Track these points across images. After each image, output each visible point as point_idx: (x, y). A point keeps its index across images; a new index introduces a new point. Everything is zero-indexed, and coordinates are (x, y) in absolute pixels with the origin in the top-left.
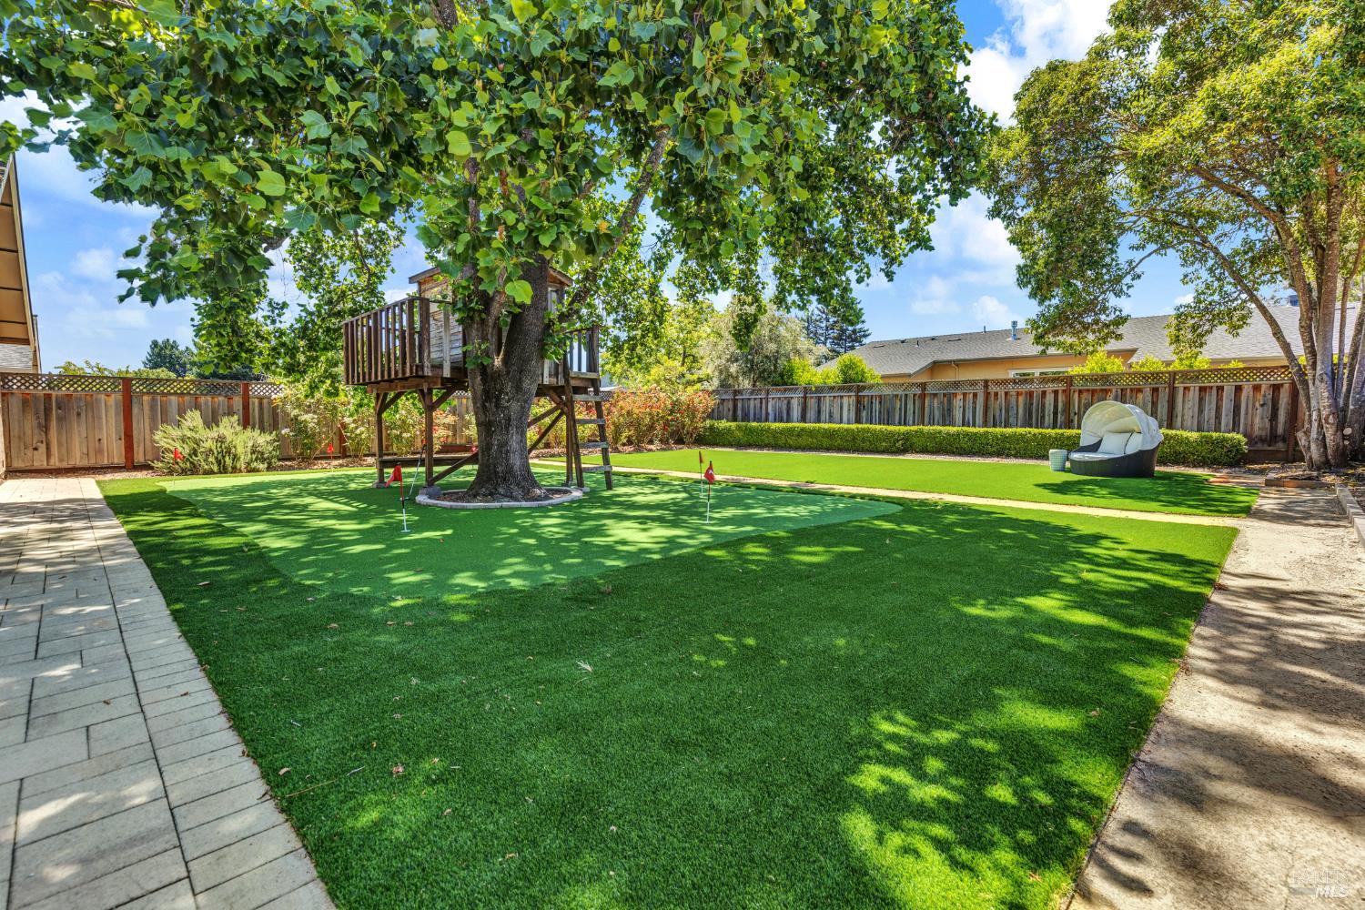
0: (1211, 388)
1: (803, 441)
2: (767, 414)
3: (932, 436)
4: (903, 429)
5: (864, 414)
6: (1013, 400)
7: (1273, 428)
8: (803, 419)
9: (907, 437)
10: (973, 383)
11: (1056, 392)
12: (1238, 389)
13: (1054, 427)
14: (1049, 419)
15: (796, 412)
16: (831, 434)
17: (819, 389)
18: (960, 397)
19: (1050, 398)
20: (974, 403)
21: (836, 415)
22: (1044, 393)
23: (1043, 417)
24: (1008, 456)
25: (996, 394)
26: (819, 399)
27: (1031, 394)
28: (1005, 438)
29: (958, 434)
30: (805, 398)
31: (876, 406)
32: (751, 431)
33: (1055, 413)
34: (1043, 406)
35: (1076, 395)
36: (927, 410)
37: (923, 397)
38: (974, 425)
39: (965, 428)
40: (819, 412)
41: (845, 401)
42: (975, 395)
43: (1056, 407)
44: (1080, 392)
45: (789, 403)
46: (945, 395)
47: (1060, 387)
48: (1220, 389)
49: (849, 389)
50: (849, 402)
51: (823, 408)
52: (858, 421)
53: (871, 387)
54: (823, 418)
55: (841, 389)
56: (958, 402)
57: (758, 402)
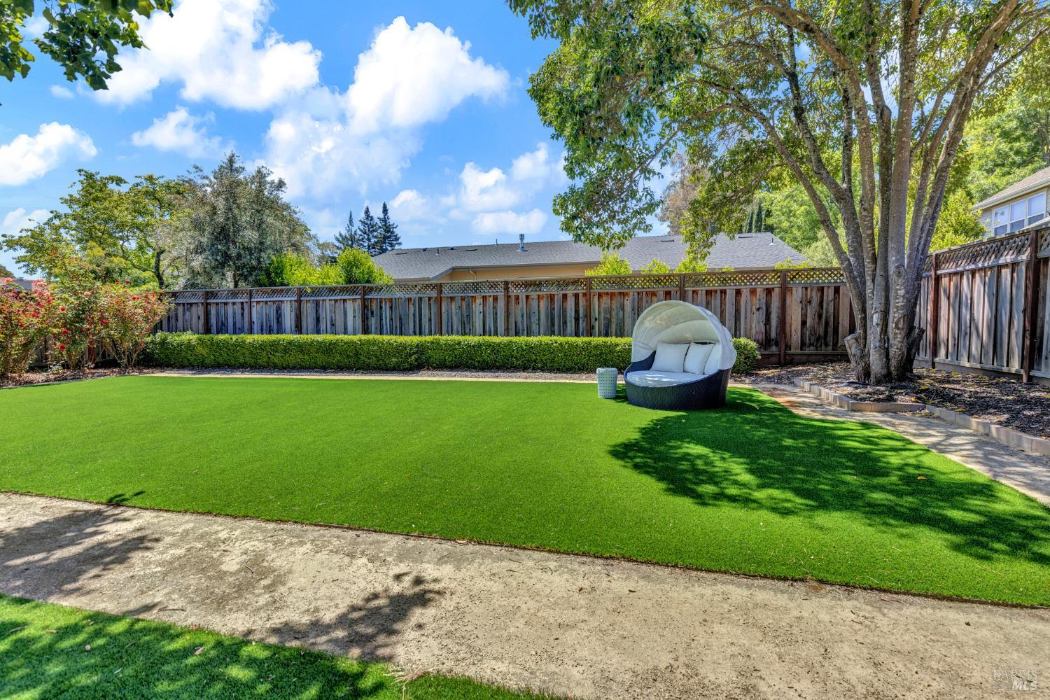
0: (716, 291)
1: (291, 359)
2: (251, 323)
3: (451, 347)
4: (416, 339)
5: (373, 322)
6: (534, 303)
7: (767, 333)
8: (299, 329)
9: (421, 349)
10: (493, 285)
11: (576, 296)
12: (738, 293)
13: (577, 335)
14: (571, 326)
15: (288, 319)
16: (329, 348)
17: (316, 291)
18: (479, 301)
19: (570, 303)
20: (495, 308)
21: (340, 324)
22: (565, 296)
23: (565, 323)
24: (535, 369)
25: (517, 298)
26: (317, 303)
27: (552, 297)
28: (531, 348)
29: (480, 346)
30: (299, 302)
31: (387, 312)
32: (218, 346)
33: (577, 319)
34: (565, 311)
35: (596, 298)
36: (444, 316)
37: (439, 300)
38: (496, 334)
39: (487, 338)
40: (318, 320)
41: (349, 305)
42: (495, 299)
43: (577, 312)
44: (600, 295)
45: (278, 309)
46: (463, 299)
47: (581, 290)
48: (723, 292)
49: (354, 291)
50: (353, 308)
51: (322, 315)
52: (366, 331)
53: (380, 289)
54: (323, 326)
55: (343, 290)
56: (477, 307)
57: (238, 307)
